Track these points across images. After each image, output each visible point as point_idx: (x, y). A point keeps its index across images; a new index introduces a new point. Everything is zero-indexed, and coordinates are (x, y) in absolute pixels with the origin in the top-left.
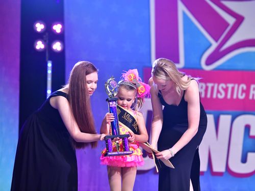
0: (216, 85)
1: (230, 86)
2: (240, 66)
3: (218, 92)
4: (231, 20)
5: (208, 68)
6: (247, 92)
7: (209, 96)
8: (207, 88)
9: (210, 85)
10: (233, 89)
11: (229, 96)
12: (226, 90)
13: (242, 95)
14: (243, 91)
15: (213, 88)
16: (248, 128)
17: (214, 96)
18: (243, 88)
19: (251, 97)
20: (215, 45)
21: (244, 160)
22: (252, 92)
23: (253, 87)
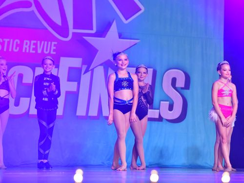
1: (6, 40)
6: (21, 46)
10: (9, 43)
11: (5, 49)
12: (2, 44)
13: (16, 48)
14: (17, 45)
16: (21, 76)
18: (17, 42)
19: (24, 51)
21: (17, 104)
22: (25, 46)
23: (25, 41)
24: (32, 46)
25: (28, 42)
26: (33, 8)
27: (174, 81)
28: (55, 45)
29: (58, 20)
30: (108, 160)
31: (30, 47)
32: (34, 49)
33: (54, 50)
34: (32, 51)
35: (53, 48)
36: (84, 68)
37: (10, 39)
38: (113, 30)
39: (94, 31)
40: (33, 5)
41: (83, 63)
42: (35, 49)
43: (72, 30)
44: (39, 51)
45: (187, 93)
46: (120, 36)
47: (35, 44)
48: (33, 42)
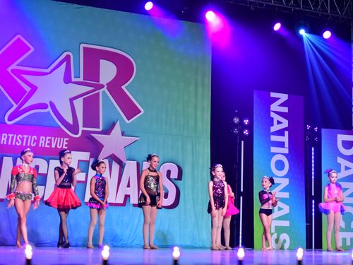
0: (15, 136)
1: (25, 136)
2: (33, 122)
3: (17, 140)
4: (28, 89)
5: (10, 123)
6: (37, 141)
7: (9, 143)
8: (8, 137)
9: (11, 135)
10: (27, 138)
11: (24, 144)
12: (22, 139)
13: (34, 143)
14: (35, 141)
15: (13, 138)
16: (37, 167)
17: (14, 144)
18: (34, 138)
19: (40, 145)
20: (15, 106)
22: (41, 142)
23: (41, 137)
24: (47, 142)
25: (44, 138)
26: (49, 109)
27: (169, 173)
28: (67, 141)
29: (70, 120)
30: (112, 241)
31: (45, 142)
32: (48, 144)
33: (66, 145)
34: (47, 146)
35: (65, 143)
36: (92, 161)
37: (29, 135)
38: (117, 129)
39: (100, 130)
40: (49, 107)
41: (91, 157)
42: (50, 144)
43: (81, 129)
44: (53, 146)
45: (179, 183)
46: (123, 134)
47: (50, 140)
48: (48, 138)
